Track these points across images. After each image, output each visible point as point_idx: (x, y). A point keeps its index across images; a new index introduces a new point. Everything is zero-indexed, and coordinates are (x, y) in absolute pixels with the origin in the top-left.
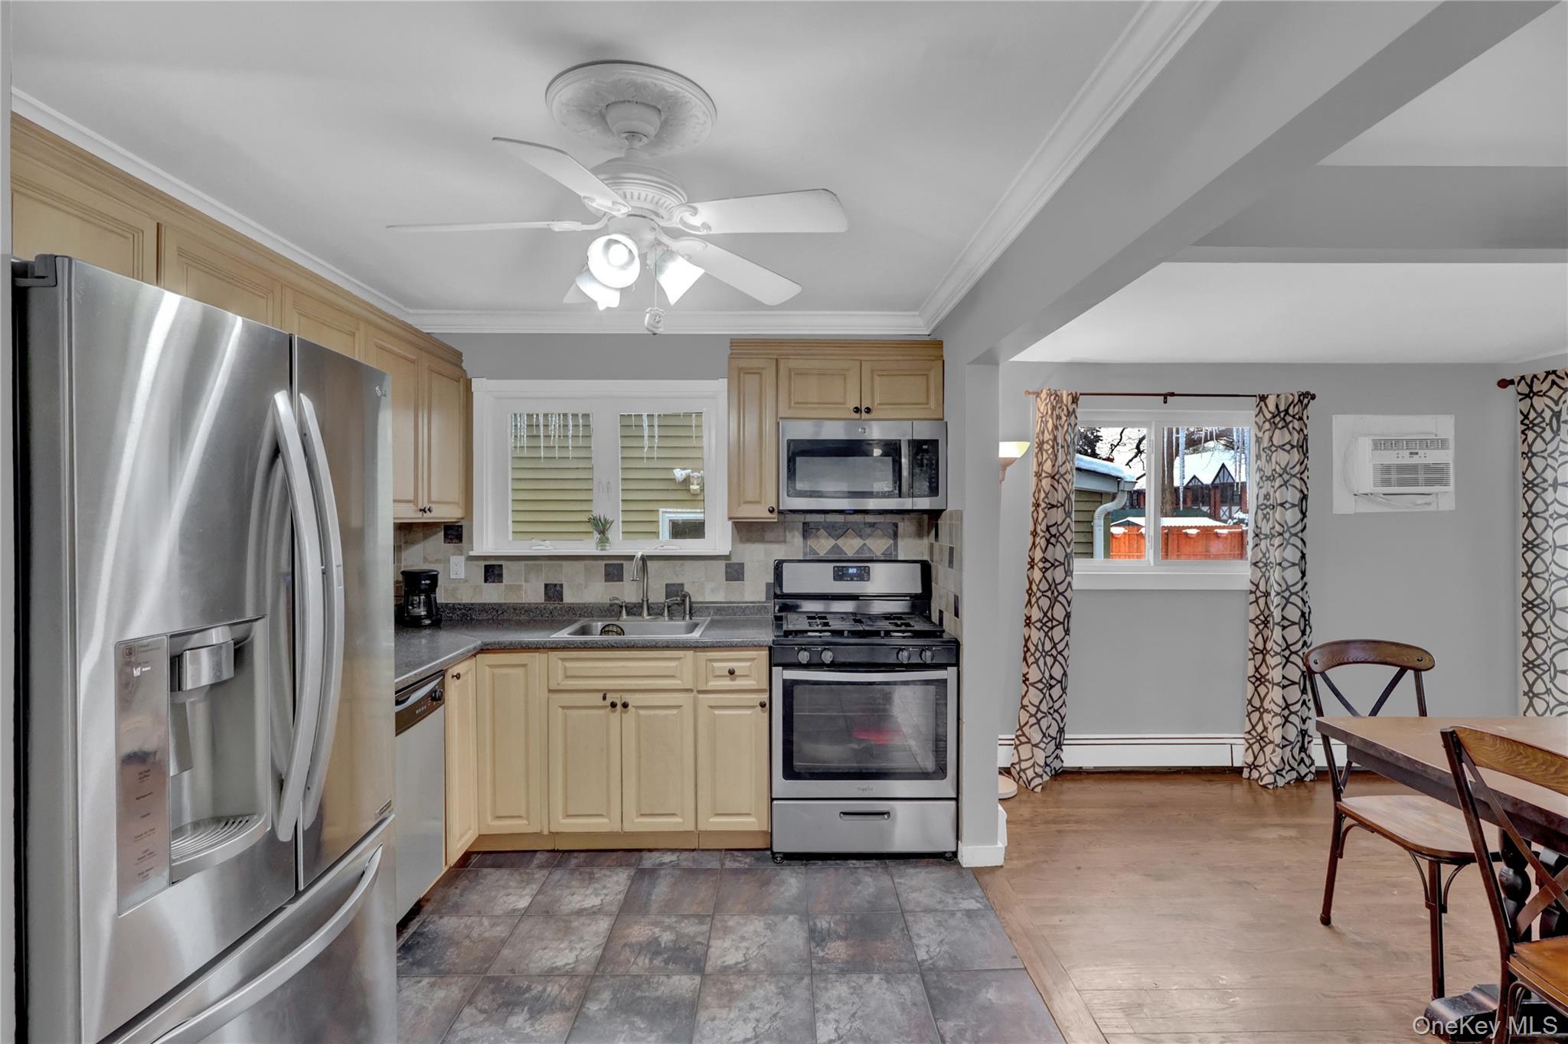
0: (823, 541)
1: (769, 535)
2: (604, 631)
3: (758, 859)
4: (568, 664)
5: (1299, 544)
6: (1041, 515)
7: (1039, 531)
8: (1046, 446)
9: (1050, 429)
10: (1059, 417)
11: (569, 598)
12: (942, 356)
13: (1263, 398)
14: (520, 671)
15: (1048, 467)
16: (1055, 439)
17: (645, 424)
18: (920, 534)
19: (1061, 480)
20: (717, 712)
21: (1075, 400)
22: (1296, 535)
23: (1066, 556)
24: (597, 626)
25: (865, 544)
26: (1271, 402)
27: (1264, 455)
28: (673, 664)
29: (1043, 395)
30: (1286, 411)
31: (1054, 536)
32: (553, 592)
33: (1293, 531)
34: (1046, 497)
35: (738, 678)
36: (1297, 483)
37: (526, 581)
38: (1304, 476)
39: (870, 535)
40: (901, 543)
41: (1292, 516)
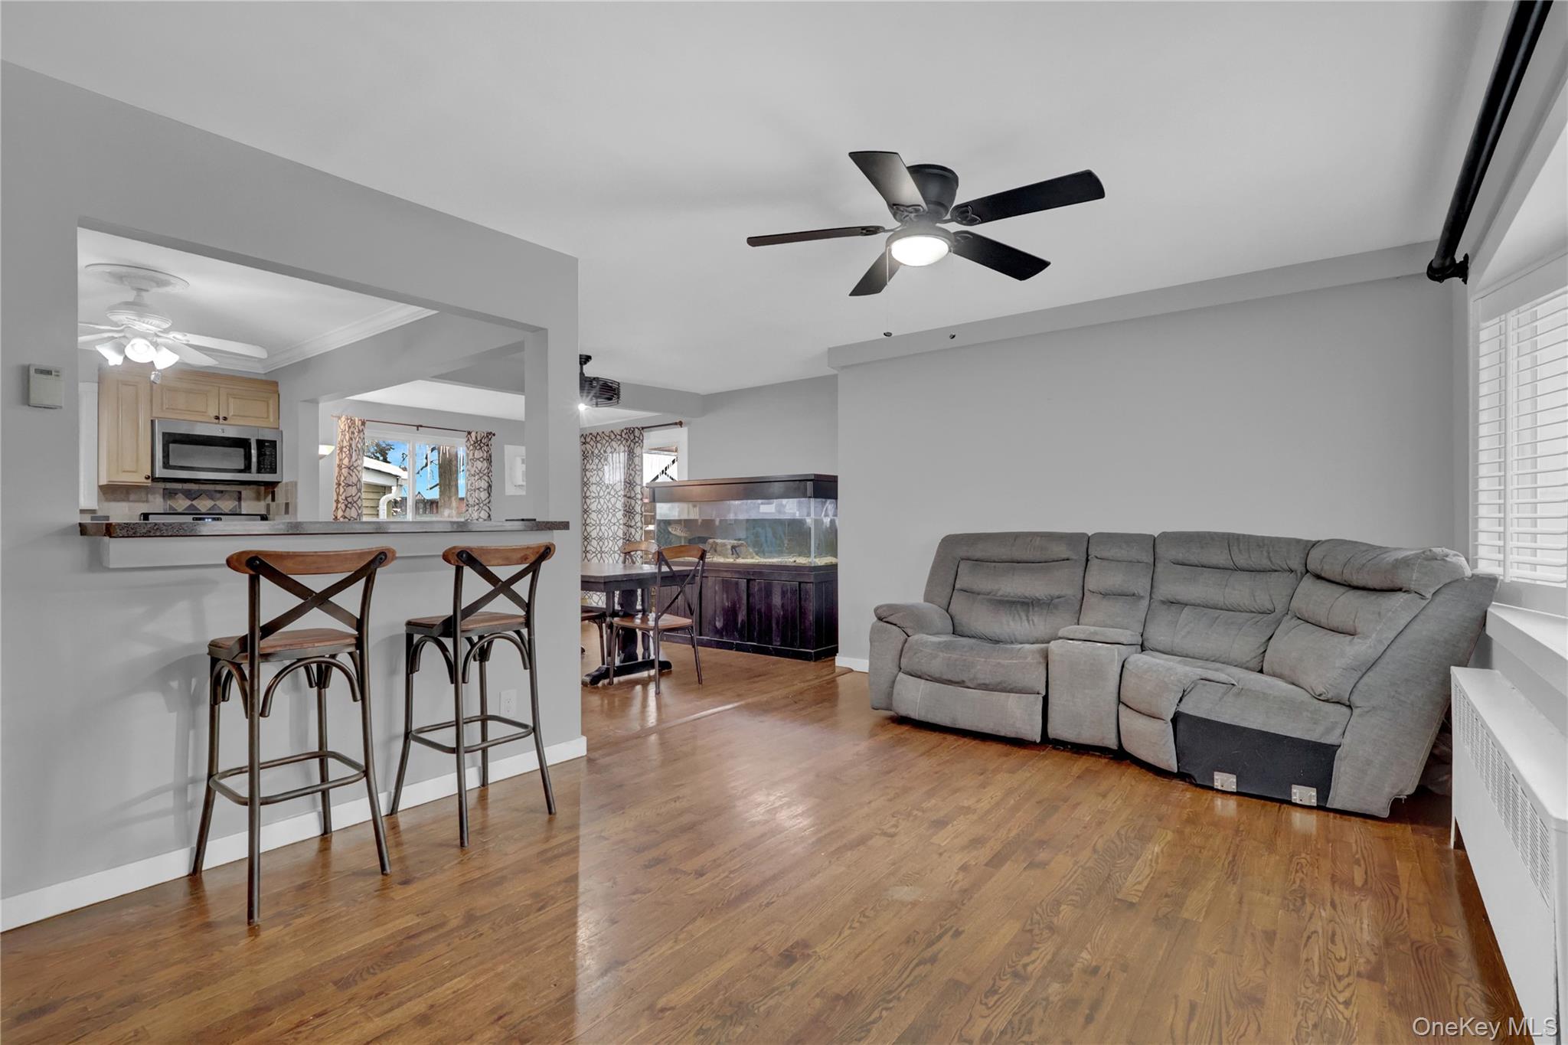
0: (180, 502)
1: (132, 497)
5: (487, 509)
6: (342, 490)
7: (340, 500)
8: (344, 449)
9: (347, 439)
10: (353, 433)
12: (278, 391)
13: (469, 433)
15: (346, 461)
16: (351, 445)
18: (258, 498)
19: (355, 470)
21: (363, 423)
22: (486, 505)
23: (358, 515)
25: (215, 505)
26: (473, 435)
27: (470, 463)
29: (343, 419)
30: (481, 440)
31: (351, 503)
33: (485, 503)
34: (345, 479)
36: (486, 478)
38: (490, 475)
39: (218, 499)
40: (243, 504)
41: (484, 495)
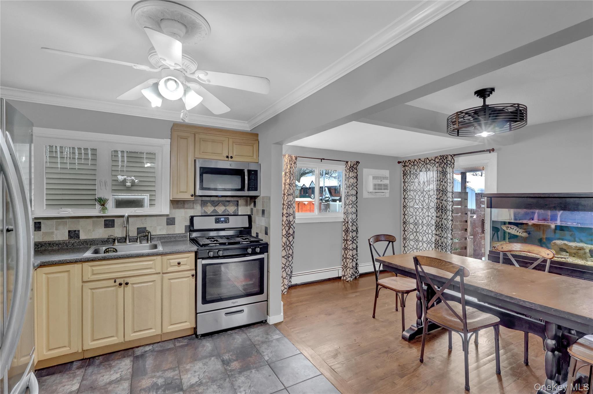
0: (209, 208)
1: (186, 206)
2: (106, 251)
3: (190, 339)
4: (94, 268)
5: (356, 207)
6: (286, 198)
7: (285, 203)
8: (287, 174)
9: (289, 168)
10: (291, 164)
11: (83, 236)
12: (258, 139)
13: (347, 162)
14: (66, 274)
15: (288, 181)
16: (290, 171)
17: (120, 155)
18: (247, 205)
19: (292, 186)
20: (172, 281)
21: (296, 159)
22: (355, 204)
23: (293, 212)
24: (103, 249)
25: (226, 209)
26: (349, 163)
27: (347, 180)
28: (151, 263)
29: (287, 156)
30: (353, 167)
31: (290, 205)
32: (74, 234)
33: (354, 203)
34: (288, 191)
35: (181, 266)
36: (355, 188)
37: (56, 229)
38: (357, 186)
39: (228, 206)
40: (240, 208)
41: (354, 198)
